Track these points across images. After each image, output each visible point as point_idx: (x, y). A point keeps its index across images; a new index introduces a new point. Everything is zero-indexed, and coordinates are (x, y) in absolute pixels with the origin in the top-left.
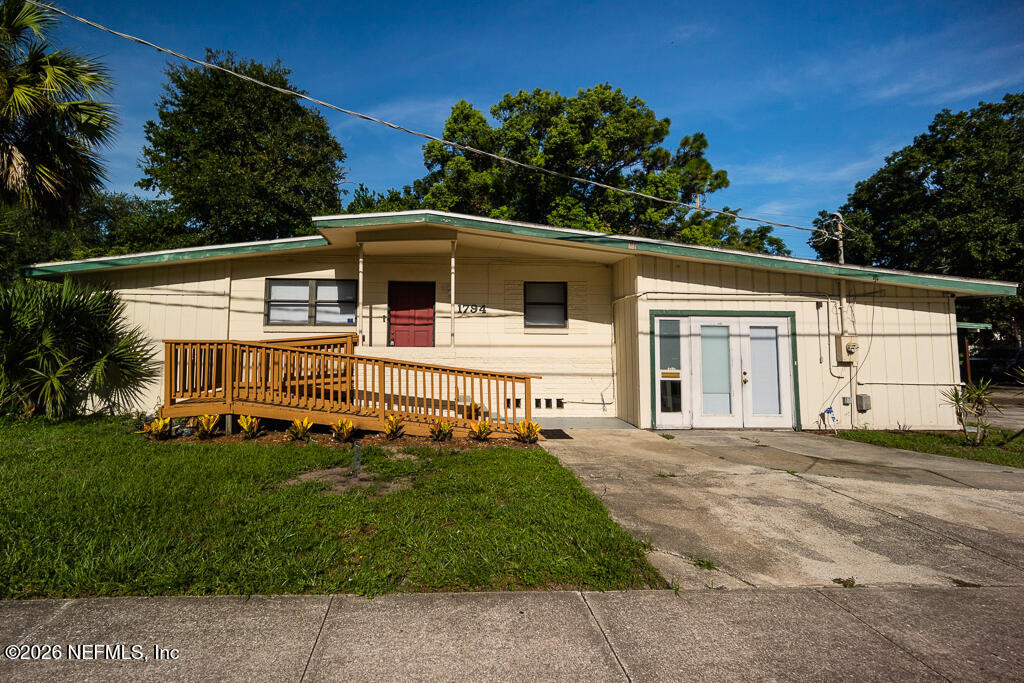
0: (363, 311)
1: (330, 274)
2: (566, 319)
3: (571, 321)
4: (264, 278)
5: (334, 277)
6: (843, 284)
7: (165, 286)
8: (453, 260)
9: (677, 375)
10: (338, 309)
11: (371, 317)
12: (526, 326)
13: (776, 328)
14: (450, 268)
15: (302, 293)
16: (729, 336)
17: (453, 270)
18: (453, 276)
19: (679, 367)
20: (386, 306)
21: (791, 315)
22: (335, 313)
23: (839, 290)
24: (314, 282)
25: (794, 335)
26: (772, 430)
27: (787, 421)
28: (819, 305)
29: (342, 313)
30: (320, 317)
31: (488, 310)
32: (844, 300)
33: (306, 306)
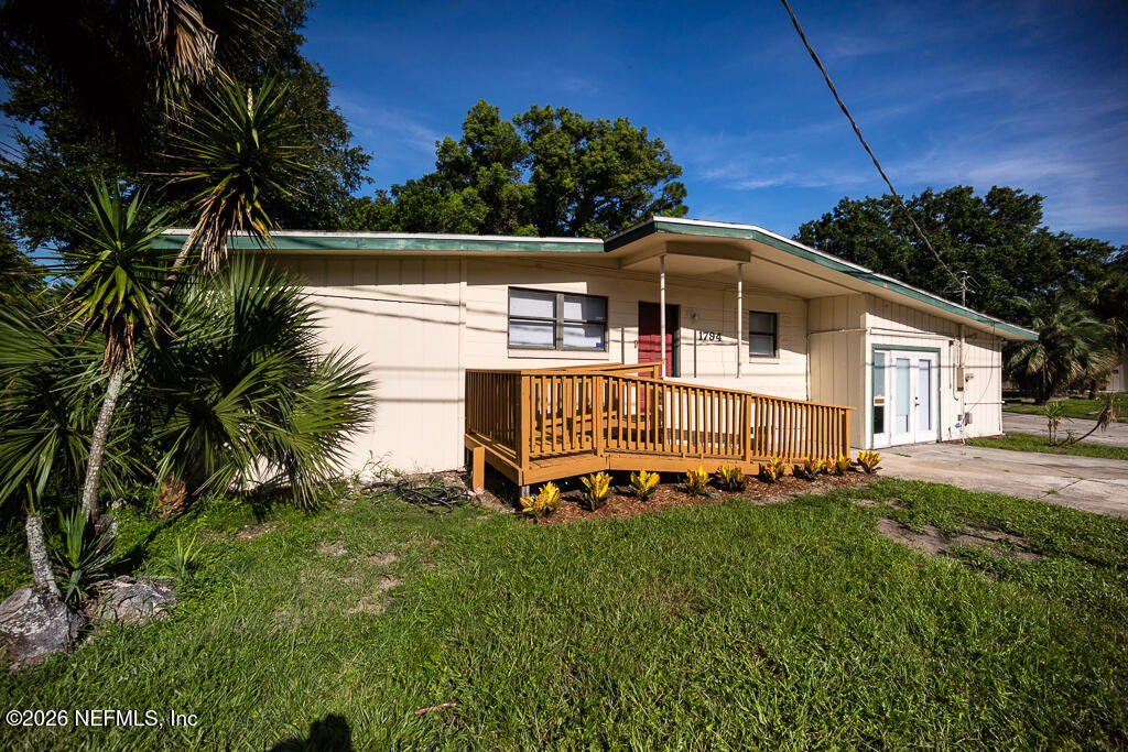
0: (614, 334)
1: (580, 287)
2: (775, 349)
3: (782, 352)
4: (506, 287)
5: (585, 292)
6: (963, 327)
7: (373, 287)
8: (740, 284)
9: (882, 401)
10: (582, 331)
11: (623, 342)
12: (751, 356)
13: (929, 361)
14: (737, 292)
15: (544, 309)
16: (909, 367)
17: (740, 295)
18: (740, 301)
19: (883, 395)
20: (637, 329)
21: (937, 351)
22: (580, 335)
23: (960, 332)
24: (563, 296)
25: (940, 366)
26: (926, 443)
27: (933, 436)
28: (951, 343)
29: (587, 335)
30: (568, 340)
31: (723, 338)
32: (963, 340)
33: (550, 325)
